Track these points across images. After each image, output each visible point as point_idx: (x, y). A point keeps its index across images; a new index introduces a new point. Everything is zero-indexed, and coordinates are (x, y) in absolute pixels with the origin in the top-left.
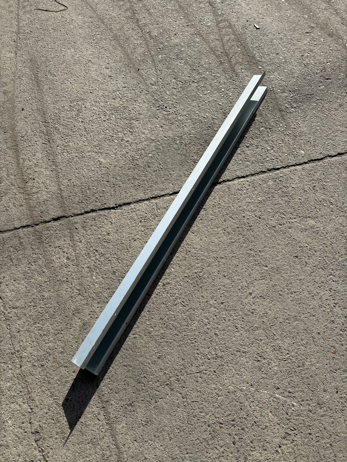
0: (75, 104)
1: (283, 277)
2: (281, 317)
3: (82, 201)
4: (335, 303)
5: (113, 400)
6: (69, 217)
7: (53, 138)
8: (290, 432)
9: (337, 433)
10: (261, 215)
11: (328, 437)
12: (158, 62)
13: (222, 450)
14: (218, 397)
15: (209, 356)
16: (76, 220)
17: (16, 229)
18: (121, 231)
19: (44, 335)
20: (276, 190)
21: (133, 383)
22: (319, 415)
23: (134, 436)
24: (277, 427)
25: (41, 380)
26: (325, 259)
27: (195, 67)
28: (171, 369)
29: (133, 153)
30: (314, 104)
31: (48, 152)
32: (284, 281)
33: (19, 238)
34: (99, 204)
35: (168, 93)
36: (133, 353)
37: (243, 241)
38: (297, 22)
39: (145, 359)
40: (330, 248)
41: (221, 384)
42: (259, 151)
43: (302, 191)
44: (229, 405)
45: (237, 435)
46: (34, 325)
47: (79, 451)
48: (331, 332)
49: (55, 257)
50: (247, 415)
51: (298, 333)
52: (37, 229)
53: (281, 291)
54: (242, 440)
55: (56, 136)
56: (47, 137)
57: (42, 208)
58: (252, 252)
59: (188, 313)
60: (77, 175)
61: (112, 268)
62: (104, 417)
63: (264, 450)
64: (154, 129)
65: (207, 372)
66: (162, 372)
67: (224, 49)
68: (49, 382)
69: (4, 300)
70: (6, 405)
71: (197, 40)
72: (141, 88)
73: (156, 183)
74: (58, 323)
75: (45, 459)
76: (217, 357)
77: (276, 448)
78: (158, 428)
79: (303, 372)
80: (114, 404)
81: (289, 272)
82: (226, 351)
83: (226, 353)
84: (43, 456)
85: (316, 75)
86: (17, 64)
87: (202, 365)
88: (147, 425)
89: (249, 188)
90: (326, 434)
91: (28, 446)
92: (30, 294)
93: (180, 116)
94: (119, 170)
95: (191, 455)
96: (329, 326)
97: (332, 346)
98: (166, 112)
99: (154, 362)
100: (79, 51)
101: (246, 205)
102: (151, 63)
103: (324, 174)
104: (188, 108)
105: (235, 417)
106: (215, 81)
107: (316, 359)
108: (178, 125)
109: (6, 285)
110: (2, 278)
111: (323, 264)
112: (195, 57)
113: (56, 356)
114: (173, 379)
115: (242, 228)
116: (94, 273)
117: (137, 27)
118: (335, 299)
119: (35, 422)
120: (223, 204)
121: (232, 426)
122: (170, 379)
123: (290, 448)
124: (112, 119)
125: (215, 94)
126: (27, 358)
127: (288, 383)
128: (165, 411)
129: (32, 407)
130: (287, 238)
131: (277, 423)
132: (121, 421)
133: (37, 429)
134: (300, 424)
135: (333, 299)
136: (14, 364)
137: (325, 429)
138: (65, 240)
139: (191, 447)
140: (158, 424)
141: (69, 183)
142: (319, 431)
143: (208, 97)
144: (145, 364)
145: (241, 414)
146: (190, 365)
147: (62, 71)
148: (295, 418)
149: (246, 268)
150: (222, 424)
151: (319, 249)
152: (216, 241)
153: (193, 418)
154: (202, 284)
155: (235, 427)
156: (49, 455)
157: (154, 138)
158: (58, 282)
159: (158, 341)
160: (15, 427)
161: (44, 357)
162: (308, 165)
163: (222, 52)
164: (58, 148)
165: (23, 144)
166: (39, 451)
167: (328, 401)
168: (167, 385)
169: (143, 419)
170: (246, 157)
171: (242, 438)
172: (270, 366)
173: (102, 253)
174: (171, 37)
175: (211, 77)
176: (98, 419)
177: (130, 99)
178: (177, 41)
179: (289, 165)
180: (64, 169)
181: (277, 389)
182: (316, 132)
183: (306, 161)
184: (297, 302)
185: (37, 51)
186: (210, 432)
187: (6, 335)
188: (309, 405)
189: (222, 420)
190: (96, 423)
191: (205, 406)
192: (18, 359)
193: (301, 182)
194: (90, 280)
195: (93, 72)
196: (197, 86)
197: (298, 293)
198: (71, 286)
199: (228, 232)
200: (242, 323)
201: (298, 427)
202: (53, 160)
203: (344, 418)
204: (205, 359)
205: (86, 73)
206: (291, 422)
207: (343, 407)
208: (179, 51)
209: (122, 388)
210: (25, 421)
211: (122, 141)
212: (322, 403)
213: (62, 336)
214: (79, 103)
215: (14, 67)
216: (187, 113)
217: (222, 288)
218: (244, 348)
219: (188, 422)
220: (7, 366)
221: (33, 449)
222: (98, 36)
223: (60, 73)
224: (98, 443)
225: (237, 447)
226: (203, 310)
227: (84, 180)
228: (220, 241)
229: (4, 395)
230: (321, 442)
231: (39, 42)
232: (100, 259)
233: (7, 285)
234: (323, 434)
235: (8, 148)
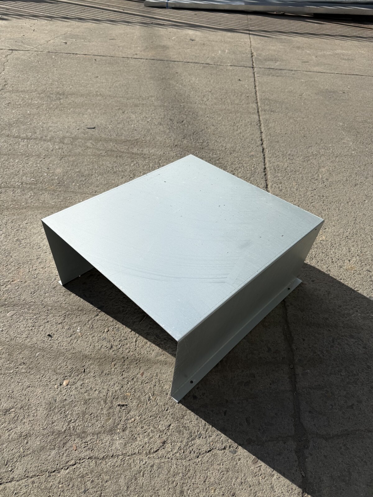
10: (312, 188)
20: (288, 175)
43: (292, 165)
58: (350, 203)
71: (72, 159)
89: (281, 185)
101: (300, 192)
115: (324, 200)
130: (337, 184)
178: (59, 170)
183: (262, 154)
193: (283, 162)
235: (124, 373)
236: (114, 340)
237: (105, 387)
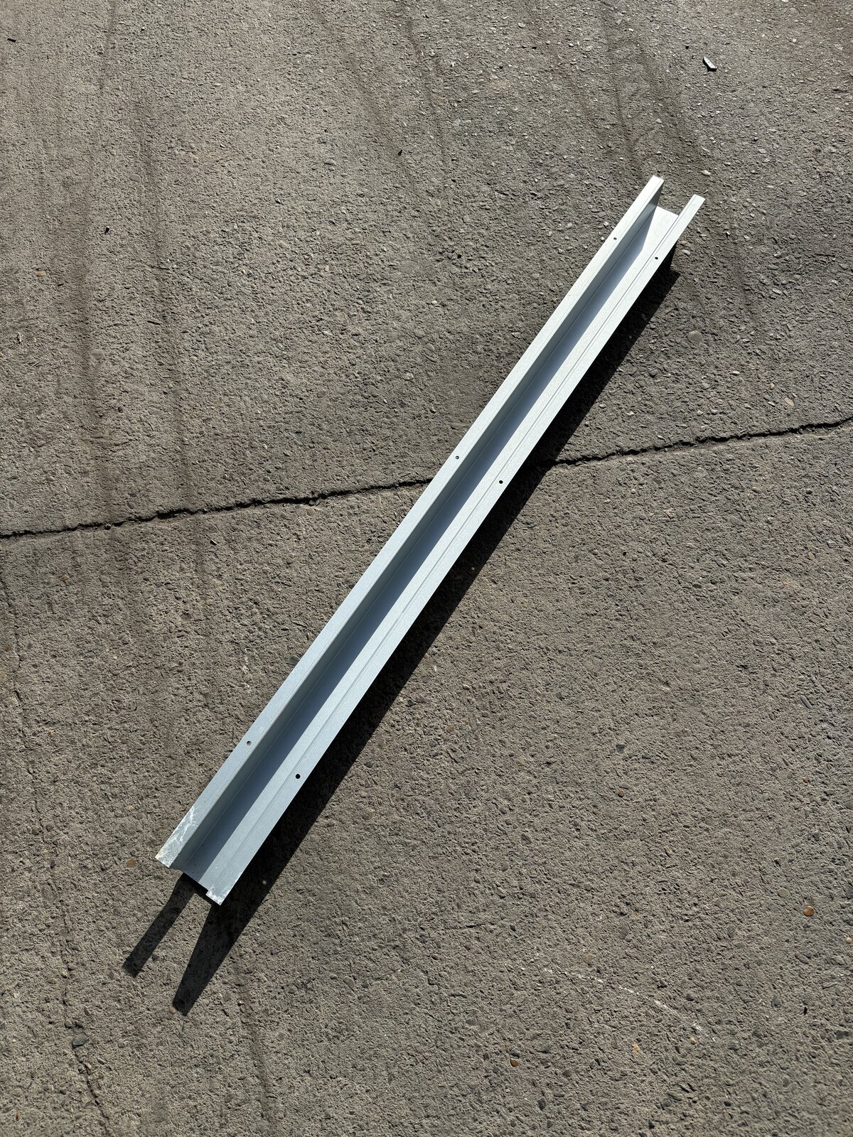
0: (236, 227)
1: (704, 714)
2: (689, 813)
3: (231, 475)
4: (825, 792)
5: (262, 971)
6: (196, 512)
7: (175, 310)
8: (680, 1095)
9: (793, 1109)
10: (666, 554)
11: (771, 1117)
12: (450, 137)
13: (511, 1117)
14: (514, 991)
15: (503, 891)
16: (212, 522)
17: (67, 529)
18: (319, 559)
19: (114, 796)
20: (711, 494)
21: (314, 933)
22: (754, 1061)
23: (305, 1060)
24: (648, 1079)
25: (98, 904)
26: (814, 679)
27: (542, 157)
28: (408, 911)
29: (367, 365)
30: (833, 281)
31: (160, 344)
32: (707, 725)
33: (73, 553)
34: (272, 488)
35: (467, 218)
36: (321, 862)
37: (616, 614)
38: (813, 60)
39: (348, 881)
40: (829, 653)
41: (525, 960)
42: (681, 389)
43: (776, 502)
44: (539, 1014)
45: (550, 1088)
46: (91, 769)
47: (171, 1082)
48: (808, 861)
49: (155, 608)
50: (581, 1043)
51: (725, 857)
52: (118, 535)
53: (697, 748)
54: (561, 1100)
55: (183, 307)
56: (159, 305)
57: (133, 485)
58: (635, 644)
59: (463, 780)
60: (226, 409)
61: (289, 648)
62: (238, 1007)
63: (612, 1129)
64: (424, 310)
65: (495, 927)
66: (385, 914)
67: (620, 118)
68: (115, 910)
69: (26, 701)
70: (12, 953)
71: (555, 86)
72: (402, 200)
73: (416, 447)
74: (148, 771)
75: (92, 1091)
76: (523, 894)
77: (640, 1129)
78: (364, 1049)
79: (728, 954)
80: (266, 979)
81: (721, 703)
82: (545, 882)
83: (546, 886)
84: (88, 1082)
85: (846, 204)
86: (101, 112)
87: (485, 910)
88: (338, 1039)
89: (646, 481)
90: (765, 1109)
91: (54, 1057)
92: (88, 694)
93: (492, 281)
94: (329, 406)
95: (437, 1122)
96: (806, 847)
97: (805, 898)
98: (457, 269)
99: (369, 891)
100: (256, 92)
101: (633, 525)
102: (432, 137)
103: (836, 464)
104: (514, 262)
105: (550, 1043)
106: (589, 199)
107: (762, 924)
108: (483, 305)
109: (33, 666)
110: (26, 648)
111: (808, 692)
112: (544, 132)
113: (138, 850)
114: (411, 934)
115: (617, 580)
116: (246, 658)
117: (405, 40)
118: (828, 782)
119: (76, 1002)
120: (575, 516)
121: (542, 1063)
122: (405, 936)
123: (675, 1132)
124: (322, 274)
125: (587, 231)
126: (69, 847)
127: (689, 975)
128: (384, 1010)
129: (71, 965)
130: (725, 618)
131: (650, 1069)
132: (278, 1023)
133: (78, 1019)
134: (707, 1077)
135: (823, 783)
136: (38, 859)
137: (765, 1096)
138: (182, 569)
139: (437, 1103)
140: (364, 1039)
141: (204, 429)
142: (750, 1100)
143: (568, 238)
144: (348, 893)
145: (567, 1038)
146: (456, 907)
147: (212, 141)
148: (696, 1061)
149: (615, 683)
150: (519, 1057)
151: (802, 654)
152: (550, 609)
153: (451, 1035)
154: (504, 712)
155: (547, 1067)
156: (102, 1082)
157: (421, 333)
158: (157, 671)
159: (384, 839)
160: (27, 1007)
161: (110, 849)
162: (799, 436)
163: (613, 125)
164: (185, 336)
165: (101, 318)
166: (79, 1070)
167: (781, 1031)
168: (394, 948)
169: (331, 1024)
170: (647, 402)
171: (563, 1096)
172: (649, 931)
173: (268, 610)
174: (489, 74)
175: (579, 186)
176: (223, 1010)
177: (371, 226)
178: (503, 85)
179: (752, 433)
180: (195, 392)
181: (659, 987)
182: (830, 353)
183: (796, 426)
184: (732, 781)
185: (153, 82)
186: (487, 1071)
187: (23, 787)
188: (733, 1034)
189: (520, 1046)
190: (218, 1020)
191: (481, 1008)
192: (47, 848)
193: (775, 479)
194: (234, 673)
195: (288, 149)
196: (543, 209)
197: (736, 758)
198: (188, 683)
199: (582, 589)
200: (592, 817)
201: (700, 1084)
202: (170, 365)
203: (814, 1074)
204: (492, 895)
205: (270, 150)
206: (683, 1070)
207: (816, 1049)
208: (506, 113)
209: (286, 944)
210: (51, 996)
211: (342, 334)
212: (766, 1033)
213: (156, 803)
214: (247, 226)
215: (95, 119)
216: (511, 276)
217: (553, 726)
218: (589, 880)
219: (436, 1042)
220: (21, 862)
221: (67, 1066)
222: (307, 55)
223: (204, 145)
224: (219, 1068)
225: (548, 1115)
226: (499, 775)
227: (242, 423)
228: (559, 610)
229: (8, 929)
230: (751, 1127)
231: (160, 60)
232: (262, 624)
233: (35, 666)
234: (759, 1108)
235: (65, 326)
236: (112, 300)
237: (41, 314)
